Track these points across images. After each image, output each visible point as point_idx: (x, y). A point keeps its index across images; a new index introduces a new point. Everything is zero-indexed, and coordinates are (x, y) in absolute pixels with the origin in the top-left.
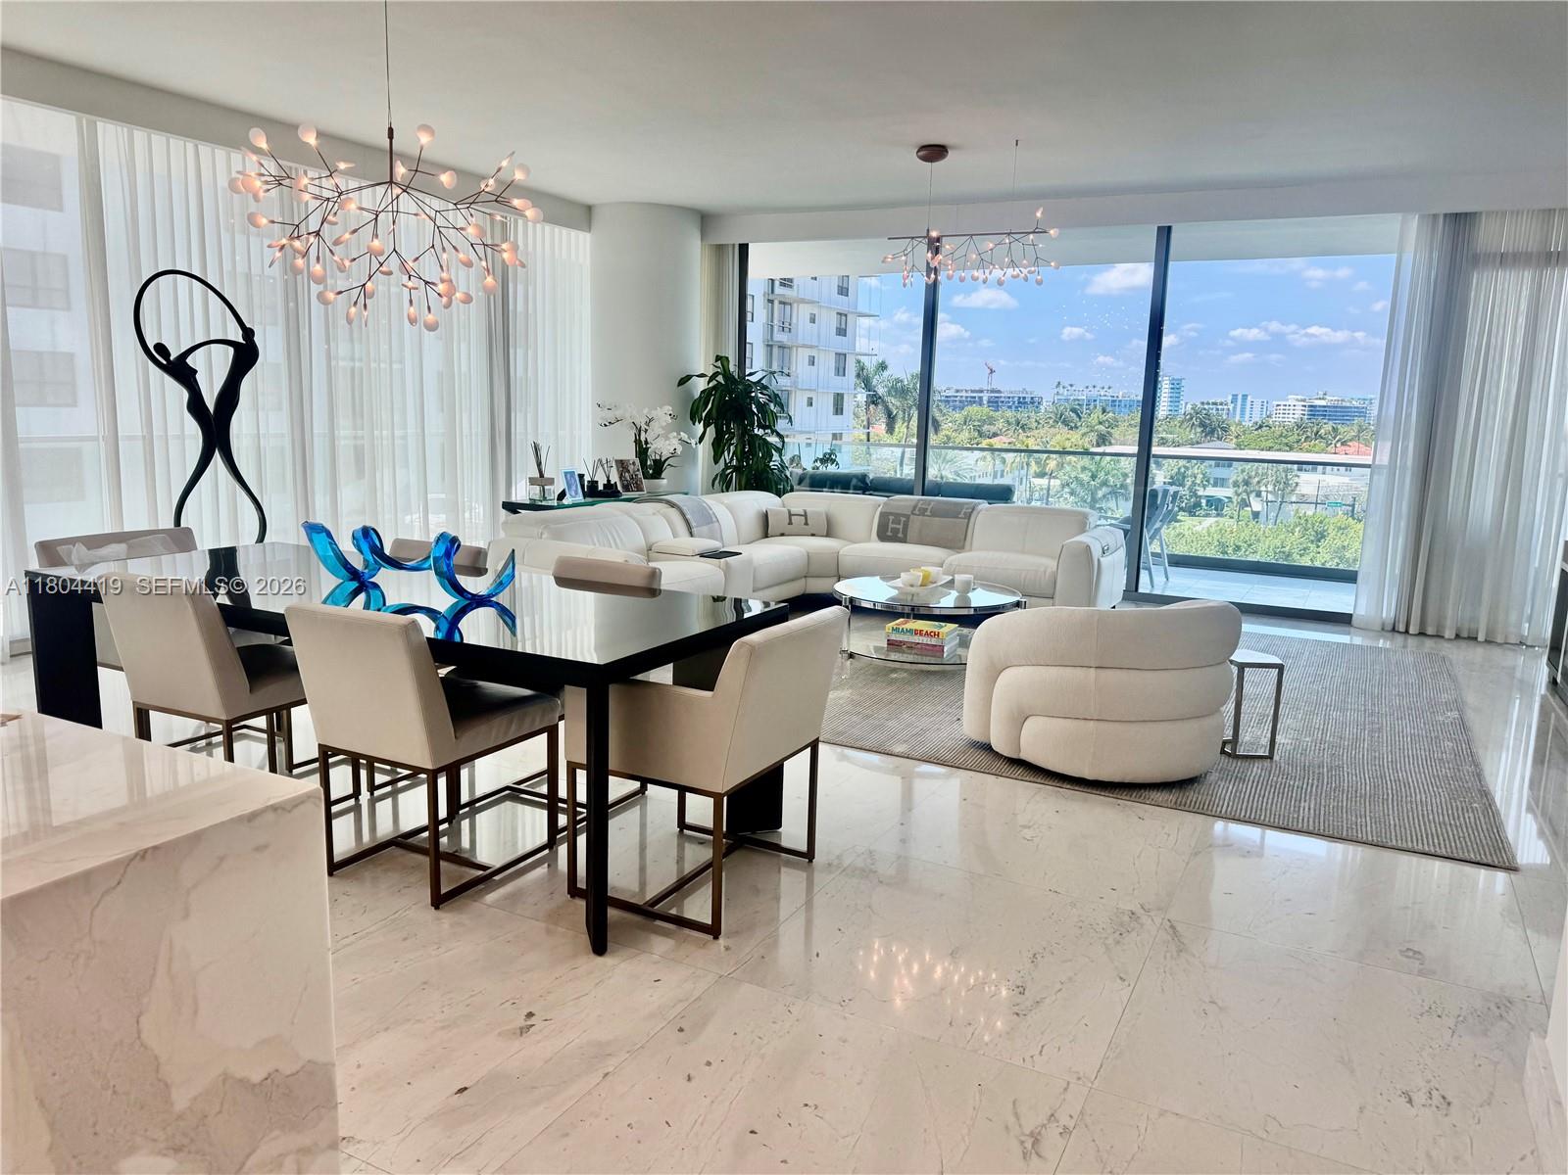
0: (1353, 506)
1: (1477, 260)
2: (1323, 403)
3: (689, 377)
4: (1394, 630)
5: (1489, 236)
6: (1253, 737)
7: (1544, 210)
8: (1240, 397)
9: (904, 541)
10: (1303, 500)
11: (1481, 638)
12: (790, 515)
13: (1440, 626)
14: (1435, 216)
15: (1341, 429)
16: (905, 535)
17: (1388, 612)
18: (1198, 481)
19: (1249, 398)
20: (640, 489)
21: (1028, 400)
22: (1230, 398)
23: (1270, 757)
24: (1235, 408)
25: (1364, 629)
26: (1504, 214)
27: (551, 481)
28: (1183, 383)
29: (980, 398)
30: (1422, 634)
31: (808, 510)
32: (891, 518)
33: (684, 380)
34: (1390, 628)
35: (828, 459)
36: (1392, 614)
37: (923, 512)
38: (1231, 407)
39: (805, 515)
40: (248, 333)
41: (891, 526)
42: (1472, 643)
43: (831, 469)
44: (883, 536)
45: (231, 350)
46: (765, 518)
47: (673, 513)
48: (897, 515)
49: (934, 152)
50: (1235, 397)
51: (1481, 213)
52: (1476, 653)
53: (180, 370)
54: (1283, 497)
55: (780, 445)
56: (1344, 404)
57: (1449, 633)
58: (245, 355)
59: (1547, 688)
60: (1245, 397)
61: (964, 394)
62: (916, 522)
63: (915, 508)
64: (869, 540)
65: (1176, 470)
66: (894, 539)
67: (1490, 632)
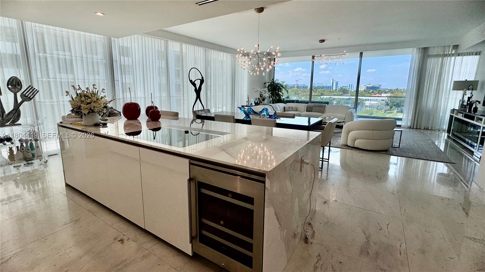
0: (378, 107)
1: (429, 56)
2: (370, 86)
3: (266, 83)
4: (410, 128)
5: (432, 52)
6: (396, 144)
7: (444, 46)
8: (351, 85)
9: (312, 112)
10: (366, 106)
11: (429, 129)
12: (289, 107)
13: (420, 127)
14: (420, 48)
15: (374, 91)
16: (312, 110)
17: (409, 124)
18: (343, 103)
19: (353, 85)
20: (262, 103)
21: (305, 87)
22: (349, 85)
23: (399, 147)
24: (350, 88)
25: (404, 128)
26: (435, 47)
27: (250, 102)
28: (338, 82)
29: (295, 86)
30: (416, 128)
31: (292, 106)
32: (309, 108)
33: (265, 83)
34: (409, 127)
35: (288, 97)
36: (410, 125)
37: (315, 106)
38: (349, 87)
39: (292, 107)
40: (202, 78)
41: (309, 109)
42: (427, 130)
43: (288, 99)
44: (307, 111)
45: (200, 81)
46: (284, 108)
47: (271, 107)
48: (310, 107)
49: (322, 41)
50: (350, 85)
51: (430, 47)
52: (429, 132)
53: (194, 84)
54: (362, 106)
55: (282, 95)
56: (374, 86)
57: (422, 128)
58: (202, 81)
59: (447, 138)
60: (352, 85)
61: (291, 86)
62: (314, 108)
63: (313, 105)
64: (304, 112)
65: (338, 101)
66: (310, 111)
67: (432, 128)
